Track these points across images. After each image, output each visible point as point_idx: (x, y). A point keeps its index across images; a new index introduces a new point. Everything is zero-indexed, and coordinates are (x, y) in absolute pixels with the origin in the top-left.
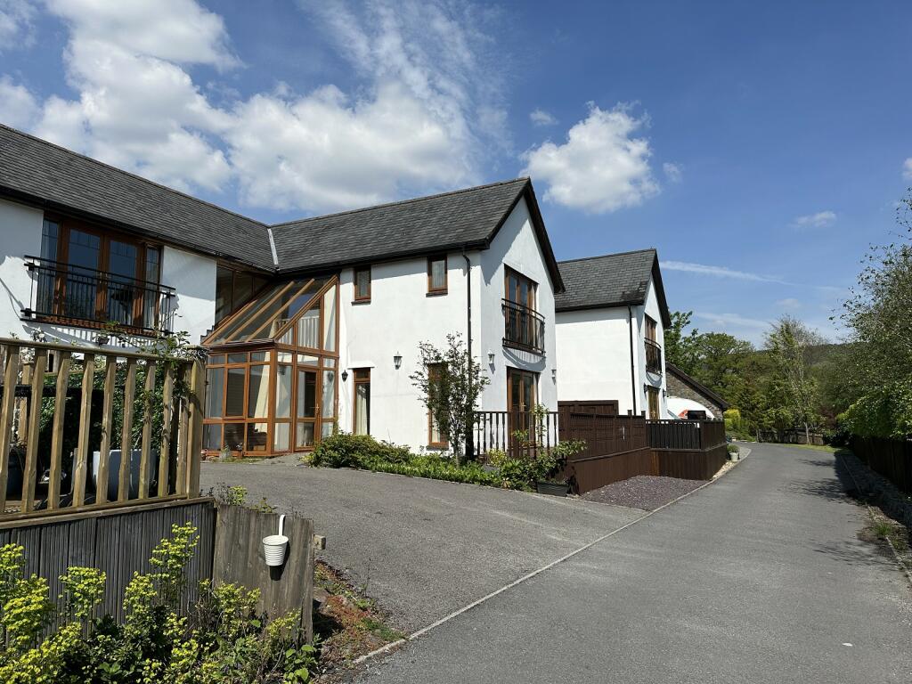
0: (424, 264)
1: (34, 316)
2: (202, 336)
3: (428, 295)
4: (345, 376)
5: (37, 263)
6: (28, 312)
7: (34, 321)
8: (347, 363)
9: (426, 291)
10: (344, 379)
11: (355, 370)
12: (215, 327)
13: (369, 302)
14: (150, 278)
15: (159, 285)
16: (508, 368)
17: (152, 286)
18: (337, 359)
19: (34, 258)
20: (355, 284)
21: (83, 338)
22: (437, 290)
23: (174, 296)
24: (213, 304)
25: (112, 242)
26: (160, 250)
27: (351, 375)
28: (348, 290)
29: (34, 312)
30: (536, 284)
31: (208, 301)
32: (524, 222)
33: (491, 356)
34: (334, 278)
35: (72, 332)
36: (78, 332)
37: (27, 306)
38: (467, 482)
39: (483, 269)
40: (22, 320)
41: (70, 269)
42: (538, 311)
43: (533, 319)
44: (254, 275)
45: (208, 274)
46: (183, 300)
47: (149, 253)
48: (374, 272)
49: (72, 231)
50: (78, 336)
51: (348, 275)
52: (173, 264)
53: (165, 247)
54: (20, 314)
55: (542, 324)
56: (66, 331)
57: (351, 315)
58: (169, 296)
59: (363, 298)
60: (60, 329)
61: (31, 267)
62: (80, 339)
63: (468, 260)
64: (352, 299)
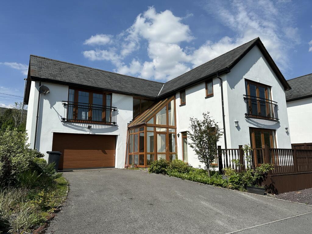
0: (204, 85)
1: (66, 120)
2: (128, 124)
3: (206, 98)
4: (179, 135)
5: (67, 103)
6: (64, 119)
7: (66, 122)
8: (179, 130)
9: (205, 96)
10: (179, 137)
11: (182, 133)
12: (133, 120)
13: (185, 105)
14: (108, 104)
15: (111, 107)
16: (250, 128)
17: (108, 107)
18: (176, 129)
19: (65, 102)
20: (181, 98)
21: (83, 126)
22: (210, 95)
23: (116, 110)
24: (132, 111)
25: (93, 94)
26: (111, 95)
27: (181, 134)
28: (178, 101)
29: (66, 119)
30: (270, 87)
31: (130, 111)
32: (259, 59)
33: (237, 122)
34: (173, 97)
35: (79, 125)
36: (81, 124)
37: (63, 117)
38: (208, 184)
39: (229, 82)
40: (61, 122)
41: (79, 104)
42: (272, 100)
43: (270, 105)
44: (149, 100)
45: (130, 101)
46: (120, 111)
47: (107, 96)
48: (186, 92)
49: (79, 92)
50: (81, 126)
51: (178, 95)
52: (116, 99)
53: (113, 94)
54: (61, 120)
55: (276, 106)
56: (77, 124)
57: (180, 110)
58: (114, 110)
59: (183, 104)
60: (75, 124)
61: (65, 104)
62: (82, 127)
63: (221, 79)
64: (180, 104)
